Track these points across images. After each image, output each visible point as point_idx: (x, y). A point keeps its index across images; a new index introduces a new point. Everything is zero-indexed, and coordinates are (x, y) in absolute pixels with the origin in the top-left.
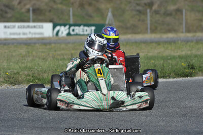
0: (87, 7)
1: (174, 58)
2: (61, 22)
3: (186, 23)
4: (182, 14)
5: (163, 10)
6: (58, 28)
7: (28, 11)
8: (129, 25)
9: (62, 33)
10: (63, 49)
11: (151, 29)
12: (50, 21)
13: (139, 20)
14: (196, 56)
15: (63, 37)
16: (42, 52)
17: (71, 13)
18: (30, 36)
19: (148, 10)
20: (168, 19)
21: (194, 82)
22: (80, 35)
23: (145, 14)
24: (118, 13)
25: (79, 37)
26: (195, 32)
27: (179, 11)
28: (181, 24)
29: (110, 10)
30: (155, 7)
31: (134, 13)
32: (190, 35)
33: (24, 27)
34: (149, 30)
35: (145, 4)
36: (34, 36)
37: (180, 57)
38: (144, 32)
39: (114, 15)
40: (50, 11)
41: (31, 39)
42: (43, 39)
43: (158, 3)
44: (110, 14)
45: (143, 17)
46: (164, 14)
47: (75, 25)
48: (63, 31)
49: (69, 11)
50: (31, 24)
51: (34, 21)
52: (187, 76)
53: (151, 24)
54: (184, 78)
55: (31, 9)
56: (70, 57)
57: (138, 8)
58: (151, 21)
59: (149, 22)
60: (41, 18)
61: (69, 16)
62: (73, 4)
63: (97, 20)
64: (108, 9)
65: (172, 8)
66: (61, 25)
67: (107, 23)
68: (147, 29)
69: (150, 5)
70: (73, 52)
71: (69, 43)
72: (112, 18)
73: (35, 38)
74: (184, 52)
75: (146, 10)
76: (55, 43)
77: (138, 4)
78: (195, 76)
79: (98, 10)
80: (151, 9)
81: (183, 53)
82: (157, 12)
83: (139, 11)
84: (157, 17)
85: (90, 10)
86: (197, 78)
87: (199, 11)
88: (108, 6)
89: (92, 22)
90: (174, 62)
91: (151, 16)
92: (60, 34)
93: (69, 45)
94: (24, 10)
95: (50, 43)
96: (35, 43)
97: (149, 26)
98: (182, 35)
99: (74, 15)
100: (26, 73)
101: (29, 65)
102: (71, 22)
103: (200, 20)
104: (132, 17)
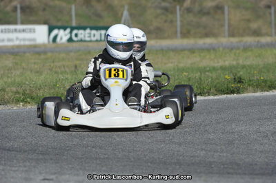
0: (94, 3)
1: (214, 69)
2: (59, 24)
3: (230, 26)
4: (223, 12)
5: (197, 8)
6: (55, 32)
7: (15, 9)
8: (152, 28)
9: (61, 39)
10: (63, 59)
11: (181, 33)
12: (45, 23)
13: (165, 21)
14: (244, 67)
15: (63, 44)
16: (35, 63)
17: (73, 13)
18: (17, 43)
19: (178, 8)
20: (204, 19)
21: (243, 100)
22: (85, 41)
23: (173, 12)
25: (85, 44)
27: (219, 8)
28: (222, 26)
29: (126, 7)
30: (187, 4)
31: (159, 11)
32: (234, 40)
33: (9, 31)
34: (179, 34)
36: (22, 43)
37: (223, 69)
38: (173, 36)
39: (131, 15)
40: (44, 10)
41: (18, 47)
42: (35, 46)
44: (126, 13)
45: (170, 17)
46: (200, 12)
47: (79, 28)
48: (63, 35)
49: (71, 9)
50: (19, 27)
51: (23, 23)
52: (232, 92)
53: (182, 26)
54: (228, 96)
55: (19, 6)
56: (73, 69)
57: (164, 4)
58: (181, 21)
59: (179, 23)
60: (32, 18)
61: (71, 16)
63: (109, 21)
64: (123, 6)
65: (210, 4)
66: (59, 28)
68: (176, 32)
70: (77, 62)
71: (71, 51)
73: (24, 46)
74: (228, 61)
75: (175, 8)
76: (52, 52)
78: (243, 92)
79: (110, 8)
81: (227, 63)
82: (189, 10)
83: (166, 9)
84: (190, 17)
85: (99, 7)
86: (245, 95)
87: (246, 9)
89: (101, 24)
90: (214, 75)
91: (181, 16)
92: (58, 39)
93: (72, 54)
94: (9, 9)
95: (45, 52)
96: (25, 53)
97: (179, 29)
98: (224, 40)
99: (76, 15)
100: (14, 89)
101: (18, 80)
102: (74, 24)
103: (249, 21)
104: (156, 17)
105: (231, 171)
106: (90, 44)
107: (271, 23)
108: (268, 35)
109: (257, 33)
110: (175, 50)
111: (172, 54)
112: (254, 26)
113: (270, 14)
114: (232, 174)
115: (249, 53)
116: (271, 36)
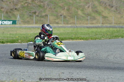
0: (9, 13)
3: (50, 21)
4: (48, 17)
5: (40, 15)
8: (26, 21)
11: (35, 22)
13: (30, 19)
17: (3, 16)
20: (42, 19)
23: (33, 16)
24: (22, 16)
25: (6, 25)
26: (53, 24)
27: (46, 15)
28: (47, 21)
29: (19, 15)
30: (37, 14)
31: (29, 16)
34: (34, 23)
35: (33, 13)
38: (33, 24)
39: (20, 17)
43: (38, 12)
44: (18, 16)
45: (32, 18)
46: (41, 16)
47: (4, 20)
53: (35, 21)
56: (2, 33)
57: (30, 14)
58: (35, 19)
59: (34, 20)
61: (2, 17)
62: (3, 12)
63: (13, 19)
64: (17, 14)
65: (44, 14)
67: (17, 20)
68: (33, 22)
69: (35, 13)
70: (4, 31)
71: (2, 27)
72: (19, 18)
75: (33, 15)
77: (30, 13)
79: (13, 15)
80: (35, 14)
82: (37, 16)
83: (30, 15)
84: (38, 18)
85: (10, 14)
87: (55, 16)
88: (18, 13)
89: (11, 19)
91: (35, 17)
93: (2, 28)
97: (34, 22)
99: (4, 16)
102: (3, 19)
103: (55, 19)
104: (27, 18)
105: (51, 65)
106: (7, 25)
107: (62, 20)
108: (61, 24)
109: (57, 23)
110: (33, 28)
111: (32, 29)
112: (57, 21)
113: (62, 18)
114: (51, 66)
115: (55, 29)
116: (62, 24)
